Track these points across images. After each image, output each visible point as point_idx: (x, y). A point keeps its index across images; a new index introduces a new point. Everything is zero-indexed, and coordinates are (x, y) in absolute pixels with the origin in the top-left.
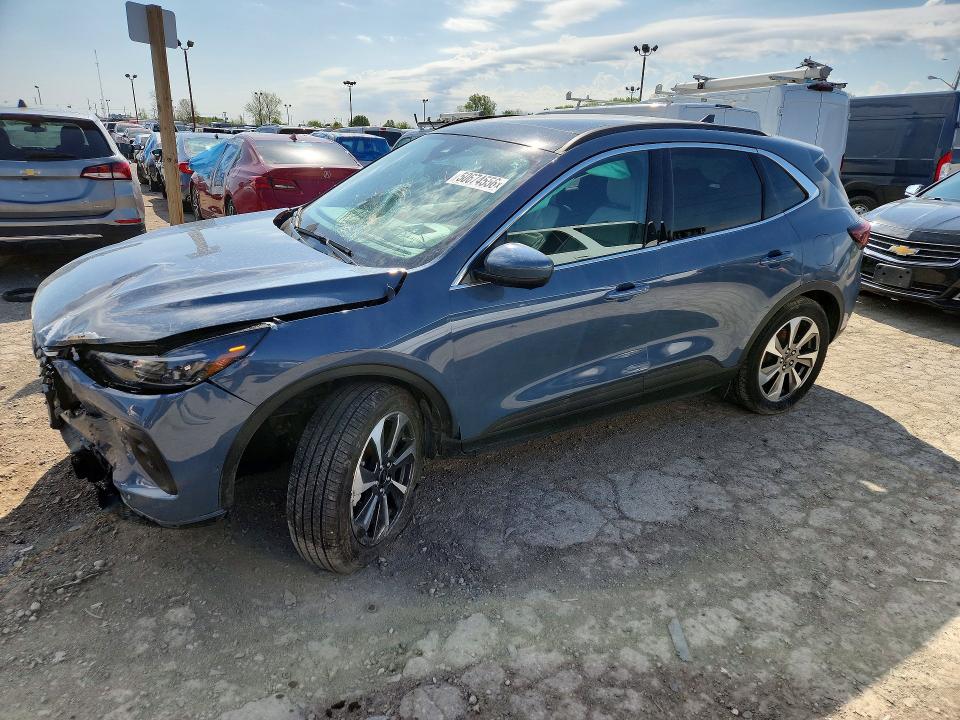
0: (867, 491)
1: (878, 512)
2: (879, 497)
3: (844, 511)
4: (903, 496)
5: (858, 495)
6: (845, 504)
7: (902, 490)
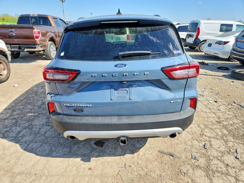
0: (31, 113)
1: (28, 109)
2: (28, 112)
3: (36, 106)
4: (22, 115)
5: (33, 111)
6: (36, 107)
7: (22, 117)
